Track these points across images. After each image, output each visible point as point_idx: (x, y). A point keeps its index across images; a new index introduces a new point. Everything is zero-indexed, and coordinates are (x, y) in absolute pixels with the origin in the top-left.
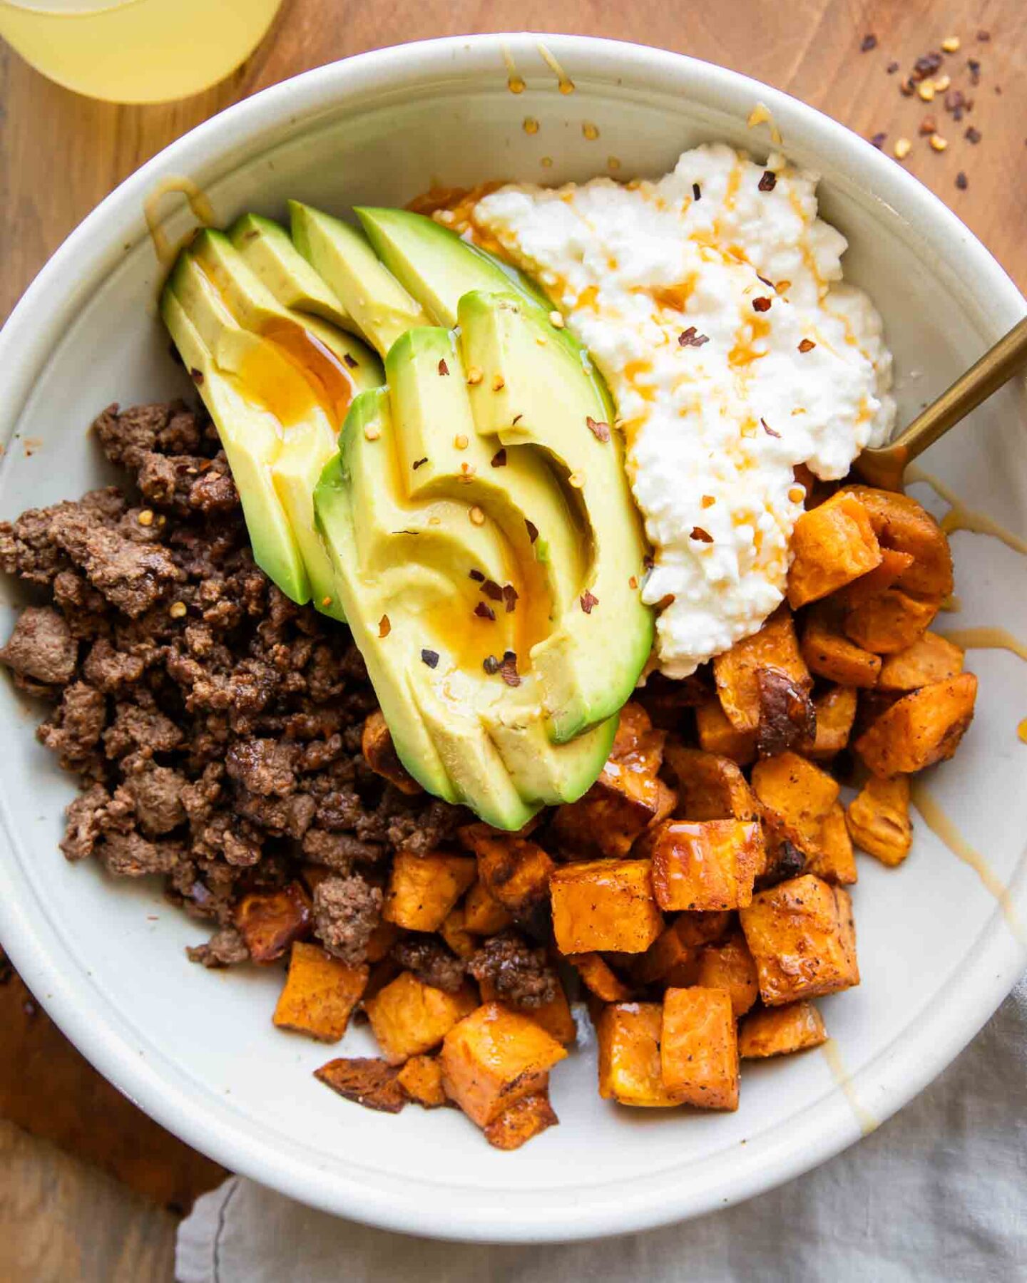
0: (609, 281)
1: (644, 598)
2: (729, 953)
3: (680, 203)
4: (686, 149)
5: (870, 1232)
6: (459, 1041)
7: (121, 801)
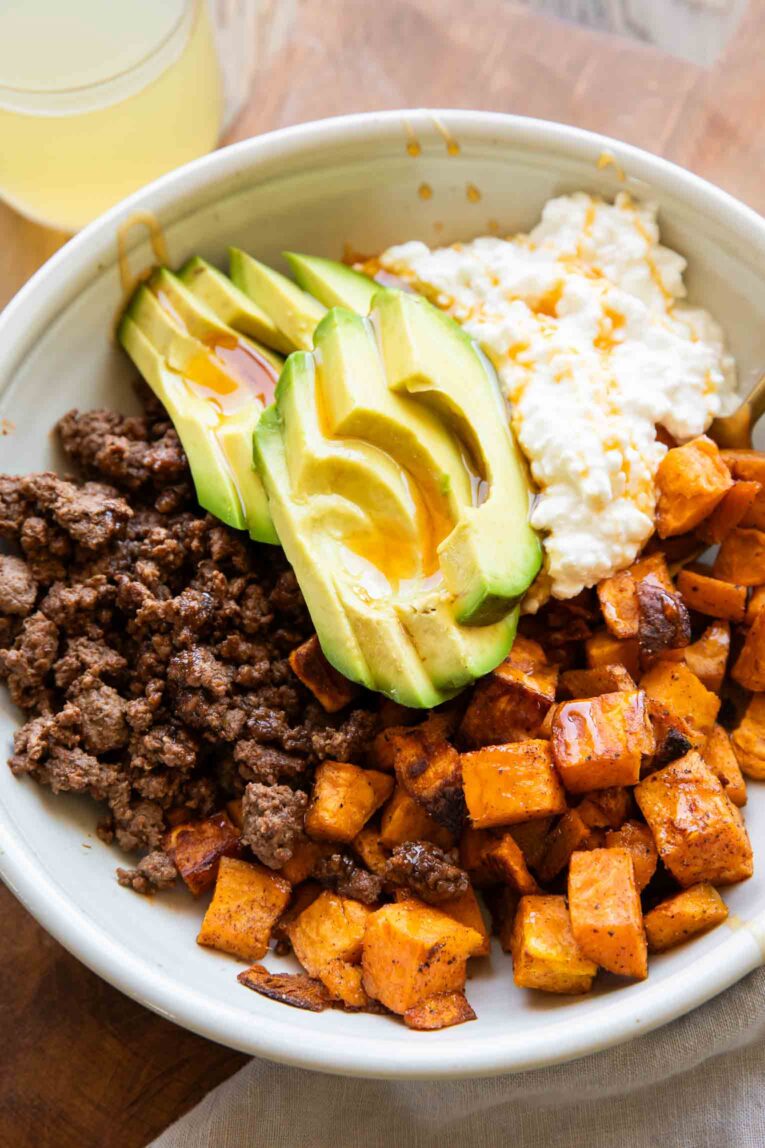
0: (493, 293)
1: (533, 521)
2: (628, 830)
4: (549, 200)
7: (70, 709)
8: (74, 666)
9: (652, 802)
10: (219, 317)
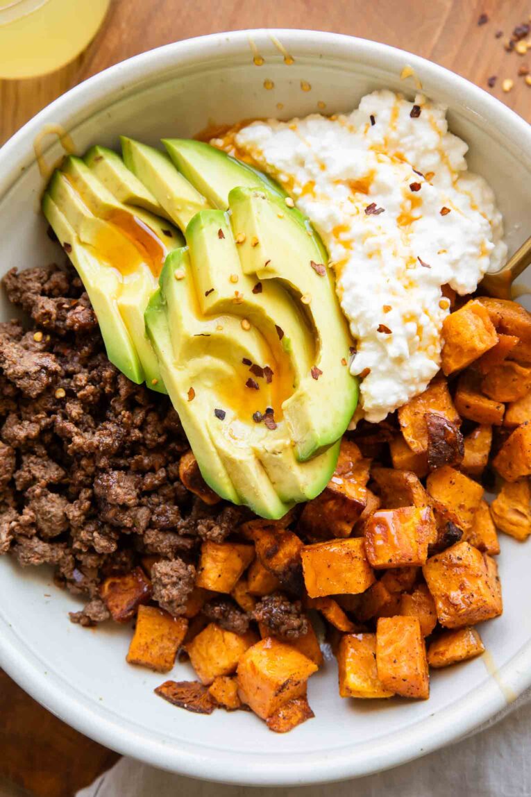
0: (321, 177)
1: (351, 371)
2: (418, 596)
3: (363, 128)
4: (365, 95)
5: (525, 789)
6: (248, 661)
7: (27, 515)
8: (28, 479)
9: (435, 578)
10: (116, 198)
